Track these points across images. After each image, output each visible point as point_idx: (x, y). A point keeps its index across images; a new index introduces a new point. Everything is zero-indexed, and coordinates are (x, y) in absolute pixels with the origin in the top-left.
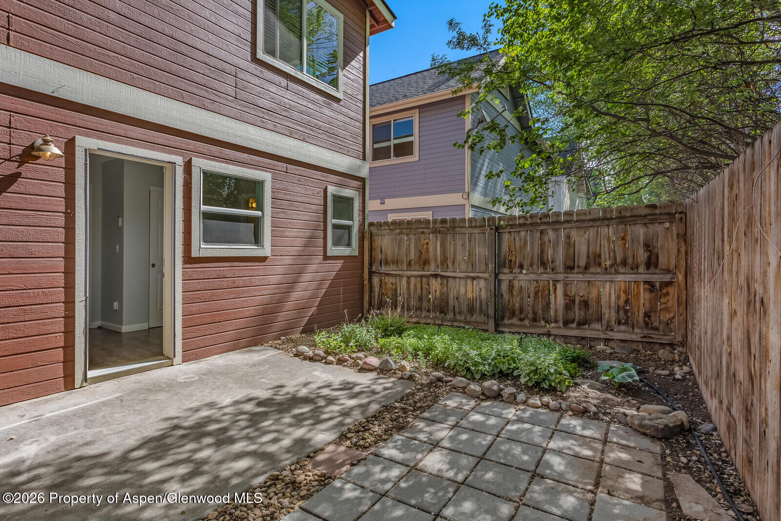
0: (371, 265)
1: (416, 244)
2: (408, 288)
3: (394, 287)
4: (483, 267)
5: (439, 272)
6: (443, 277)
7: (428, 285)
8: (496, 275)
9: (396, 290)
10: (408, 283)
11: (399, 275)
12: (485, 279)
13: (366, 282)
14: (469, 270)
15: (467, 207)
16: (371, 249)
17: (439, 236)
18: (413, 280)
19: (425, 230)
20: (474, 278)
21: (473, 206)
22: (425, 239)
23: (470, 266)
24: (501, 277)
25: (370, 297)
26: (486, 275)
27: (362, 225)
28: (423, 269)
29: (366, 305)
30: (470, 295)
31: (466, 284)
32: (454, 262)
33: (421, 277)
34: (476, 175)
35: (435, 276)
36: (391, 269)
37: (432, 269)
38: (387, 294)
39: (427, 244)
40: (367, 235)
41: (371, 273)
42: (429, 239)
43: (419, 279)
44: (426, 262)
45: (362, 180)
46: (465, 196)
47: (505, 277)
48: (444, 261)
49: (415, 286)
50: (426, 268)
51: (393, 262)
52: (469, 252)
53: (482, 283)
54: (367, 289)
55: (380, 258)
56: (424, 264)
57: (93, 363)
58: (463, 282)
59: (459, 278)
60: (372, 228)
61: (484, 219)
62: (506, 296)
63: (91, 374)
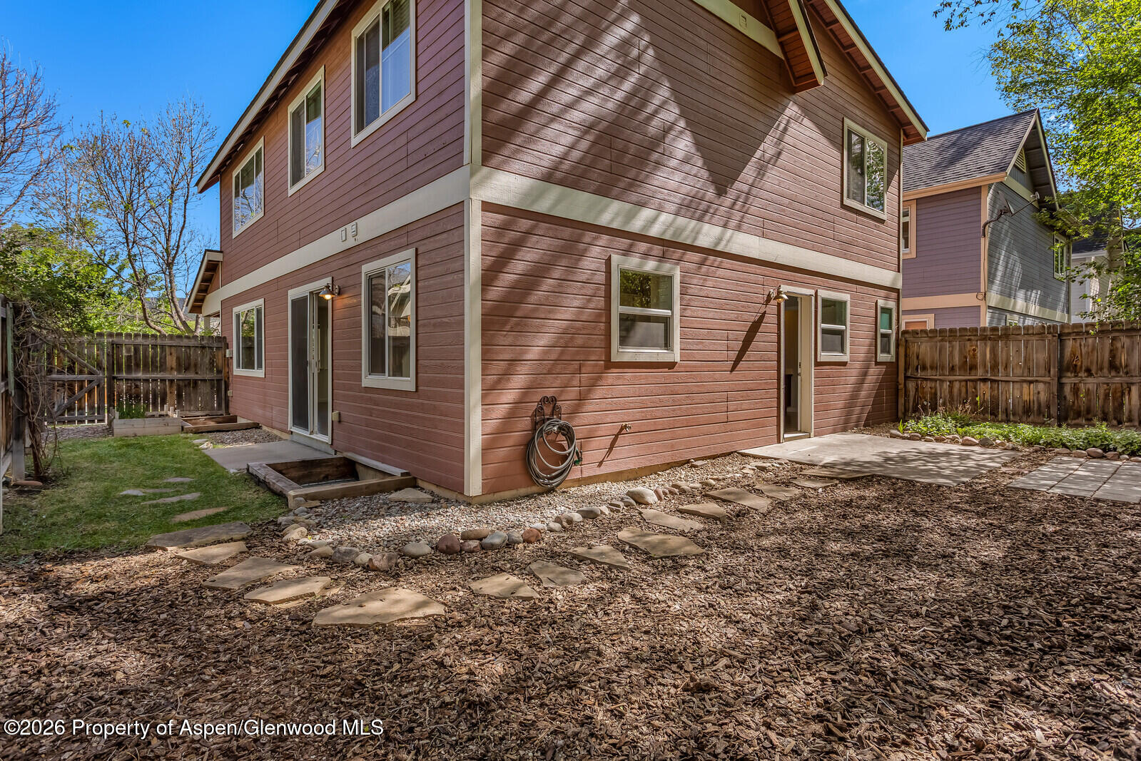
0: (906, 370)
1: (960, 351)
2: (951, 392)
3: (933, 391)
4: (1042, 371)
5: (989, 376)
6: (993, 381)
7: (975, 388)
8: (1060, 378)
9: (936, 394)
10: (951, 387)
11: (940, 380)
12: (1044, 383)
13: (901, 386)
14: (1025, 374)
15: (983, 309)
16: (906, 355)
17: (989, 343)
18: (957, 385)
19: (972, 338)
20: (1031, 382)
21: (990, 307)
22: (971, 346)
23: (1026, 370)
24: (1064, 380)
25: (906, 401)
26: (1047, 379)
27: (897, 333)
28: (970, 374)
29: (901, 408)
30: (1026, 397)
31: (1022, 387)
32: (1006, 367)
33: (966, 381)
34: (993, 272)
35: (985, 380)
36: (929, 374)
37: (980, 373)
38: (924, 398)
39: (974, 350)
40: (903, 342)
41: (906, 378)
42: (977, 346)
43: (964, 383)
44: (973, 367)
45: (897, 291)
46: (981, 297)
47: (1069, 380)
48: (995, 367)
49: (960, 390)
50: (973, 372)
51: (932, 368)
52: (1025, 357)
53: (1041, 387)
54: (902, 393)
55: (916, 364)
56: (971, 369)
57: (786, 432)
58: (1017, 386)
59: (1013, 382)
60: (906, 336)
61: (1044, 327)
62: (1070, 398)
63: (786, 436)
